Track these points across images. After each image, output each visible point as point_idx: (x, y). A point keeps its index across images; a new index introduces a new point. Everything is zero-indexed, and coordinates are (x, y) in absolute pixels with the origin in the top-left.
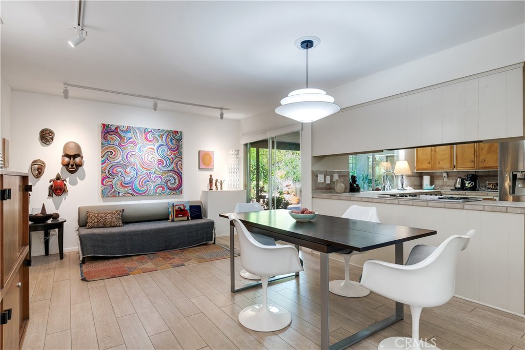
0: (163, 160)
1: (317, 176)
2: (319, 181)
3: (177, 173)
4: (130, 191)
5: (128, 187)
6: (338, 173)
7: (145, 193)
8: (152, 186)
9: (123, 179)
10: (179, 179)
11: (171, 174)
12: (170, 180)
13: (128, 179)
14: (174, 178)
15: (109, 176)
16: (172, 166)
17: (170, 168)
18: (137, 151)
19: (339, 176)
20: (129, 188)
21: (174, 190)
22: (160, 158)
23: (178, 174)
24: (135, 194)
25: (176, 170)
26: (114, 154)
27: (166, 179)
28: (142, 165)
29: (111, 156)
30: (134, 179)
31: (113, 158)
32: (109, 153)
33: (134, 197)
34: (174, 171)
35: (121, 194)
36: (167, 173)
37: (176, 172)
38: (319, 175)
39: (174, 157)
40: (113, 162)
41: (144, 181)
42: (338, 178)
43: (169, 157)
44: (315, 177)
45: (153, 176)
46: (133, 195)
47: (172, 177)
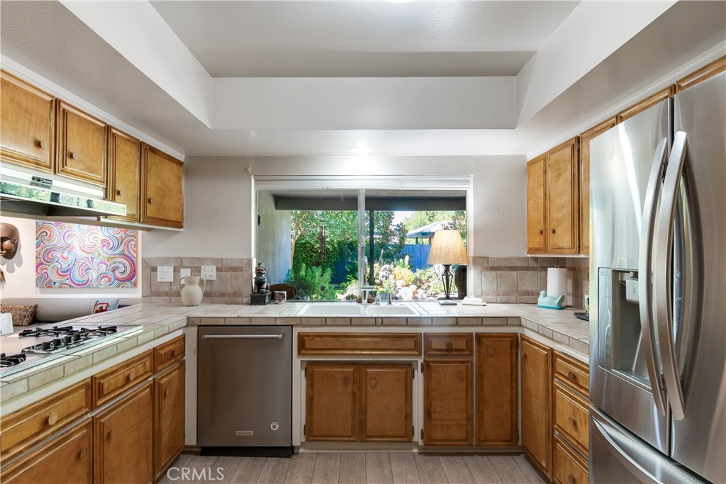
0: (109, 240)
1: (154, 269)
2: (159, 280)
3: (128, 257)
4: (68, 282)
5: (65, 276)
6: (215, 261)
7: (85, 284)
8: (94, 275)
9: (59, 266)
10: (131, 266)
11: (121, 259)
12: (117, 268)
13: (65, 266)
14: (124, 265)
15: (44, 262)
16: (122, 248)
17: (118, 251)
18: (76, 230)
19: (218, 269)
20: (66, 278)
21: (123, 281)
22: (105, 238)
23: (130, 259)
24: (73, 285)
25: (127, 253)
26: (49, 234)
27: (113, 265)
28: (82, 247)
29: (45, 237)
30: (71, 265)
31: (49, 240)
32: (44, 234)
33: (72, 289)
34: (123, 254)
35: (57, 285)
36: (114, 258)
37: (126, 256)
38: (159, 268)
39: (124, 236)
40: (48, 244)
41: (85, 268)
42: (214, 274)
43: (117, 236)
44: (148, 271)
45: (96, 261)
46: (71, 286)
47: (121, 262)
